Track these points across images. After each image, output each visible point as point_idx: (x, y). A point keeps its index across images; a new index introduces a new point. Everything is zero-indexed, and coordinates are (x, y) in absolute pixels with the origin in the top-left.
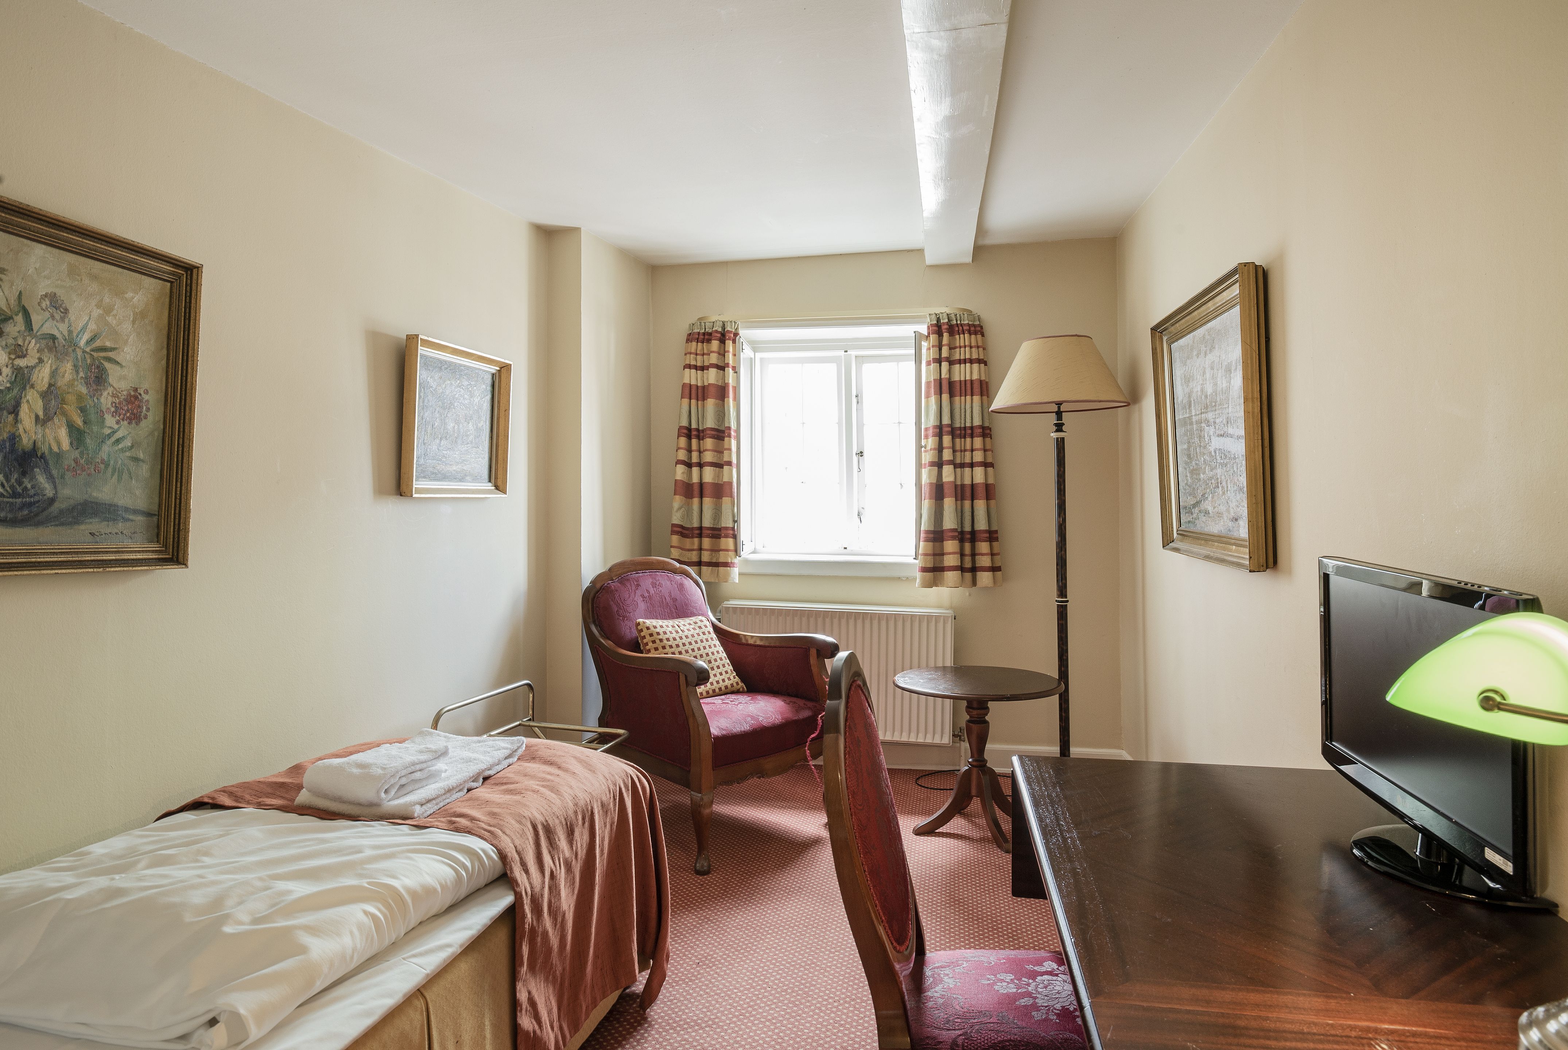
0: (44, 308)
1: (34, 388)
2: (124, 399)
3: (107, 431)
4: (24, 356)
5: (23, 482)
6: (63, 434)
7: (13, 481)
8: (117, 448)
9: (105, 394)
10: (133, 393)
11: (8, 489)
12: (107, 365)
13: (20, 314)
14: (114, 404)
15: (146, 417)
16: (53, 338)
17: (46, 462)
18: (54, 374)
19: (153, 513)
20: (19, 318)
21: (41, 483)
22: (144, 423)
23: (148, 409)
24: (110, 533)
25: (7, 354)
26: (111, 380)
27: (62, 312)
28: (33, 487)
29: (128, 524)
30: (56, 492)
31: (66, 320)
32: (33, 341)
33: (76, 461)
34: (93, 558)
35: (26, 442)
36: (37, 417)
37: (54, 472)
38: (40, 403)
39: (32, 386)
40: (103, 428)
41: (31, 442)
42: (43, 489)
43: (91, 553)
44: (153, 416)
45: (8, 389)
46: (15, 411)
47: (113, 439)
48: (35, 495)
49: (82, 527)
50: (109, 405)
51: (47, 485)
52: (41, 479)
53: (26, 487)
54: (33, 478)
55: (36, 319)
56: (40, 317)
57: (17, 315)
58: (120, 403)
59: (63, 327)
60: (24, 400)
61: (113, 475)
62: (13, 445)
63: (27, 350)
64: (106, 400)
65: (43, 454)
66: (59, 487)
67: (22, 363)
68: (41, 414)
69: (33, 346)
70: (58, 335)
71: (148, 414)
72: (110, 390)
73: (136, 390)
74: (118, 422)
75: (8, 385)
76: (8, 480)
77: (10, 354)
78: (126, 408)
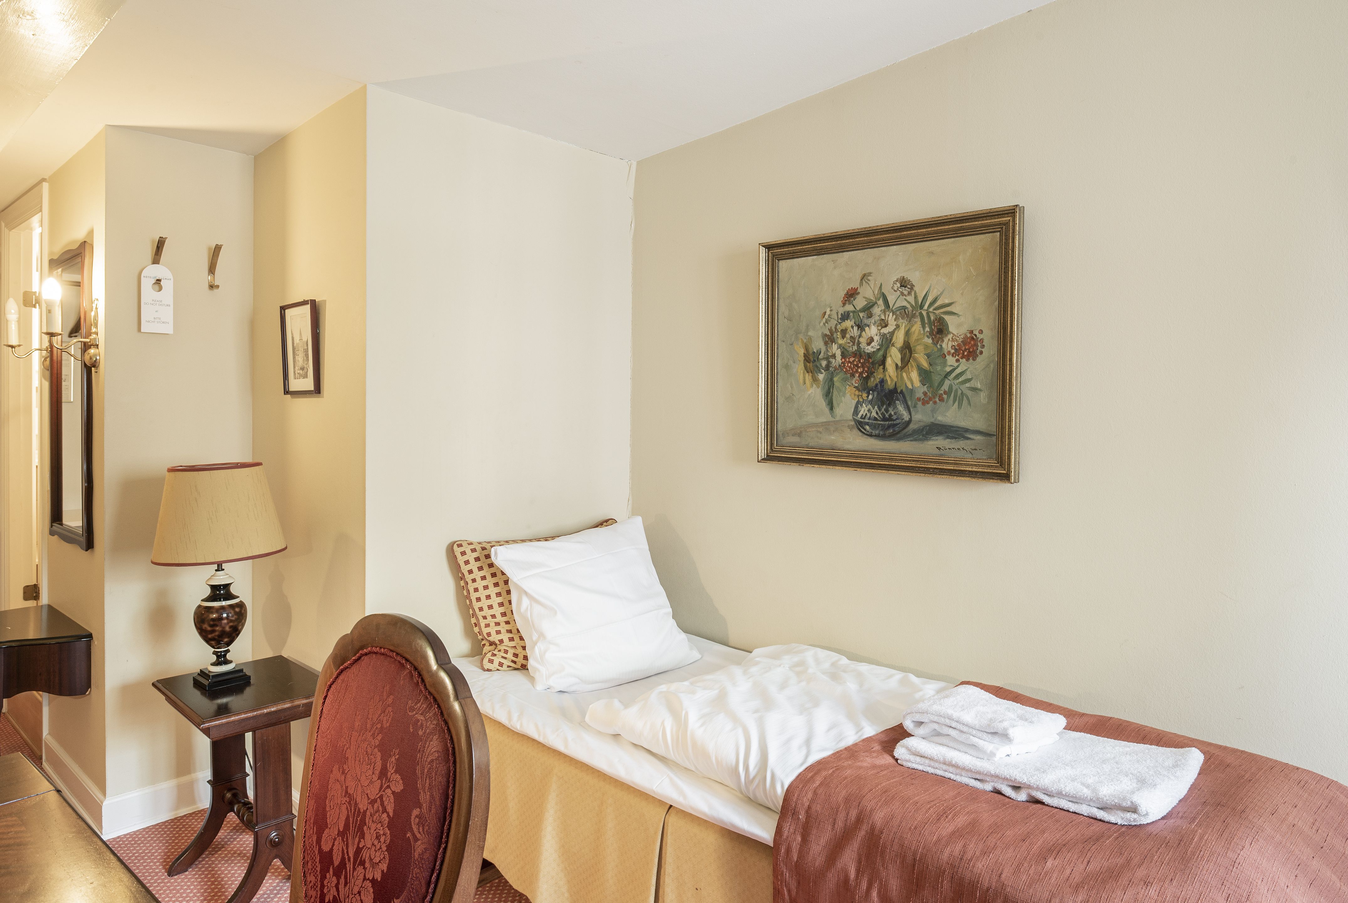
0: (896, 289)
1: (894, 346)
2: (962, 342)
3: (948, 369)
4: (886, 326)
5: (889, 411)
6: (914, 375)
7: (883, 410)
8: (958, 381)
9: (946, 340)
10: (969, 335)
11: (880, 415)
12: (946, 317)
13: (881, 299)
14: (953, 347)
15: (981, 353)
16: (904, 308)
17: (904, 397)
18: (907, 333)
19: (992, 433)
20: (881, 302)
21: (900, 411)
22: (979, 359)
23: (983, 346)
24: (953, 448)
25: (876, 327)
26: (952, 328)
27: (909, 288)
28: (895, 413)
29: (968, 442)
30: (911, 417)
31: (913, 293)
32: (891, 314)
33: (925, 394)
34: (935, 466)
35: (890, 384)
36: (897, 365)
37: (909, 403)
38: (899, 356)
39: (893, 345)
40: (946, 366)
41: (894, 383)
42: (902, 415)
43: (935, 463)
44: (989, 351)
45: (879, 350)
46: (883, 362)
47: (954, 375)
48: (896, 419)
49: (930, 443)
50: (950, 349)
51: (904, 412)
52: (901, 408)
53: (891, 414)
54: (895, 407)
55: (891, 299)
56: (893, 297)
57: (879, 300)
58: (958, 345)
59: (911, 299)
60: (888, 355)
61: (954, 402)
62: (882, 386)
63: (888, 321)
64: (947, 344)
65: (902, 391)
66: (913, 413)
67: (885, 331)
68: (900, 364)
69: (891, 318)
70: (908, 306)
71: (983, 350)
72: (950, 336)
73: (971, 332)
74: (957, 361)
75: (878, 347)
76: (880, 410)
77: (878, 326)
78: (963, 349)
